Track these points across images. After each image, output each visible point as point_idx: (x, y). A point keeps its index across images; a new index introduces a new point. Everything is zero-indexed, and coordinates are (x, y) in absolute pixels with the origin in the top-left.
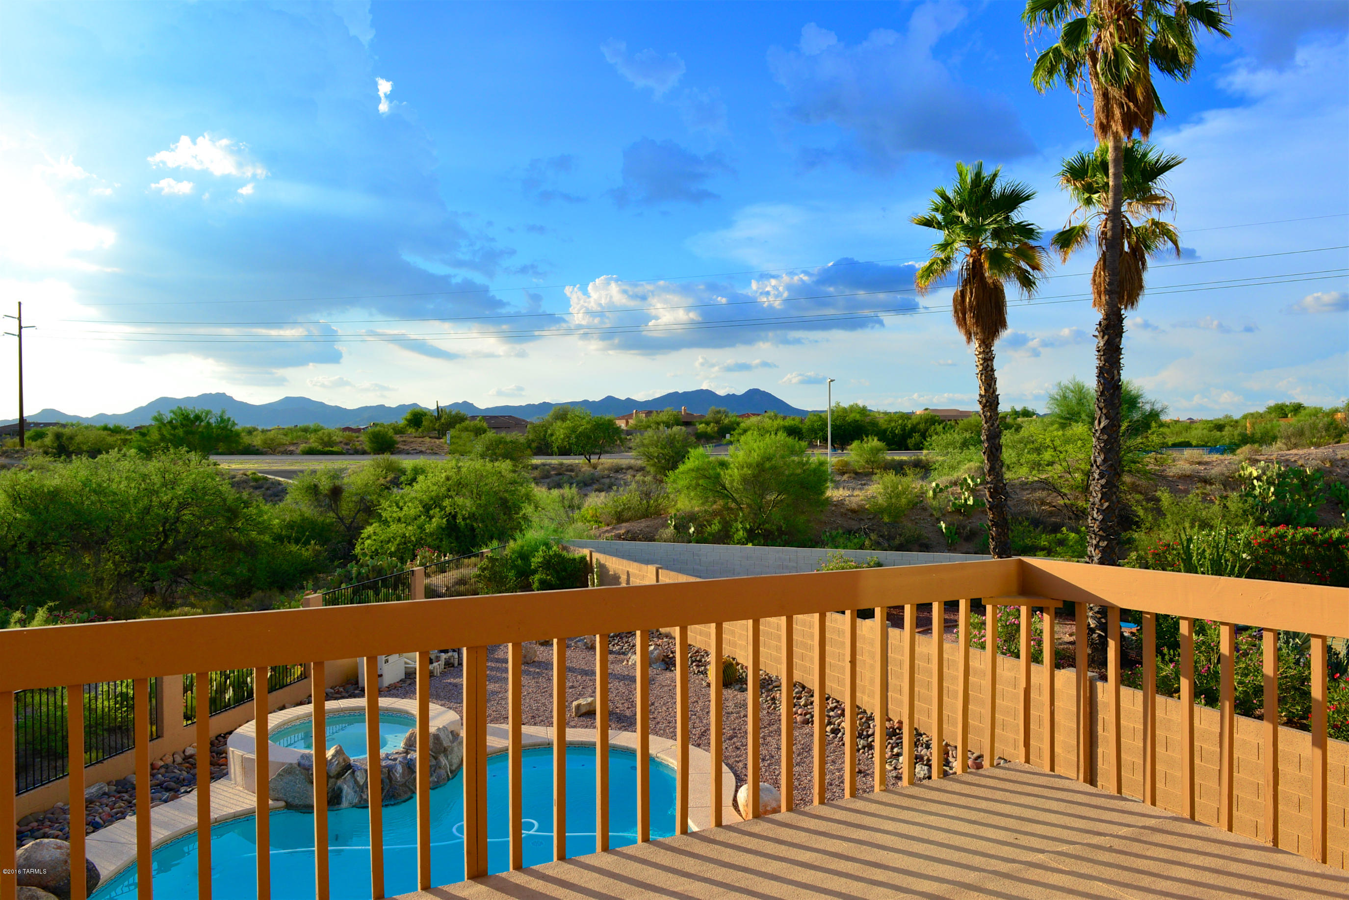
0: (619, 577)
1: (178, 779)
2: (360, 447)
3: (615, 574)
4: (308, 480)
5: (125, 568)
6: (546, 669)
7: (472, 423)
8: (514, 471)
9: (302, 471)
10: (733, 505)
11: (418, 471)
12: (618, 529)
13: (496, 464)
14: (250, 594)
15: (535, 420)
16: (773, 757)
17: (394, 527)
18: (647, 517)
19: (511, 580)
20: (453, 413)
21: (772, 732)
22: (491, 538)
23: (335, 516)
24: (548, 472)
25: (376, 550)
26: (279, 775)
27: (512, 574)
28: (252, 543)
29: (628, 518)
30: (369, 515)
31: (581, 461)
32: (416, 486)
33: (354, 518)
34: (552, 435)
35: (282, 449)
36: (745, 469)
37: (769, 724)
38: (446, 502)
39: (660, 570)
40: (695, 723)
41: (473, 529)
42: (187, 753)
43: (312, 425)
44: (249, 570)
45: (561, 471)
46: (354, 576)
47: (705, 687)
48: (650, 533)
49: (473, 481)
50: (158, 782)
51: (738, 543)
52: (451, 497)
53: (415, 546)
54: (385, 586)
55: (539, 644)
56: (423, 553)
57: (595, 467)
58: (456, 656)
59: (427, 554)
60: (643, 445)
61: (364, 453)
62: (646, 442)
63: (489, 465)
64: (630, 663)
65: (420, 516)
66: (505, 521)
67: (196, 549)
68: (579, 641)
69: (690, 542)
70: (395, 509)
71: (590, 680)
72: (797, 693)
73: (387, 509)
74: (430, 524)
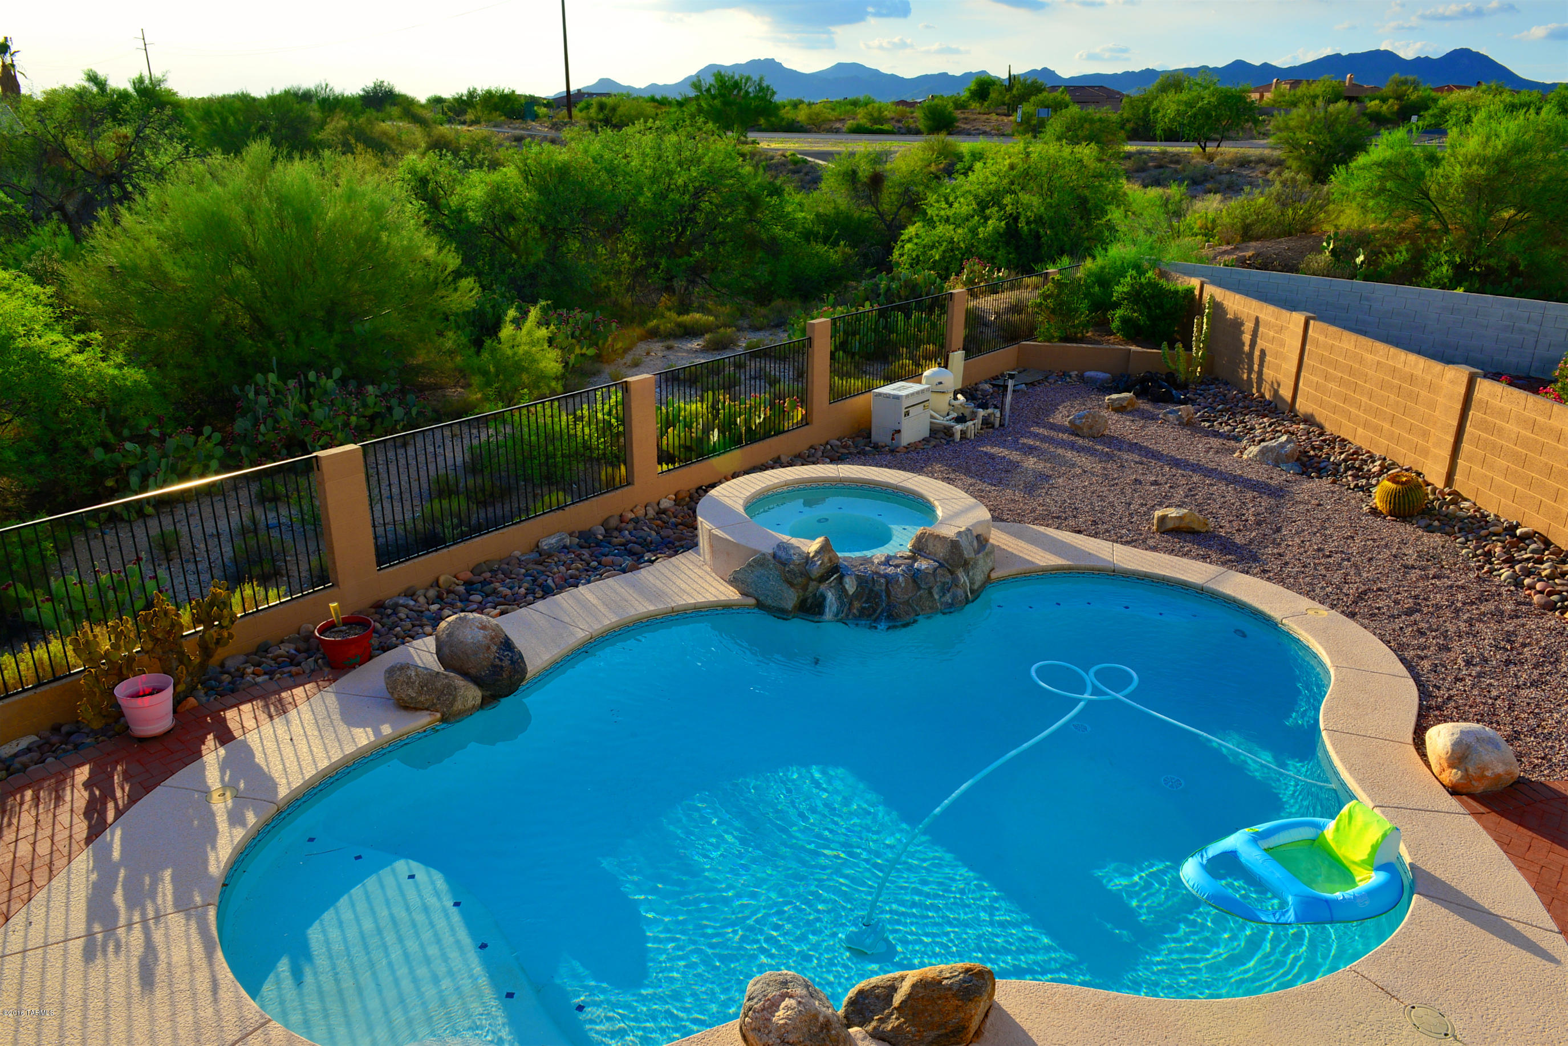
0: (1242, 324)
1: (645, 540)
2: (913, 125)
3: (1236, 318)
4: (846, 165)
5: (640, 262)
6: (1120, 450)
7: (1052, 95)
8: (1101, 160)
9: (839, 153)
10: (1433, 223)
11: (978, 156)
12: (1242, 250)
13: (1077, 149)
14: (770, 301)
15: (1133, 92)
16: (1486, 661)
17: (940, 229)
18: (1290, 234)
19: (1082, 314)
20: (1029, 82)
21: (1484, 614)
22: (1062, 252)
23: (874, 210)
24: (1145, 163)
25: (917, 256)
26: (749, 565)
27: (1084, 306)
28: (774, 239)
29: (1260, 234)
30: (914, 211)
31: (1192, 150)
32: (972, 177)
33: (896, 214)
34: (1156, 111)
35: (828, 127)
36: (1474, 167)
37: (1479, 599)
38: (1008, 199)
39: (1312, 322)
40: (1347, 575)
41: (1038, 237)
42: (662, 506)
43: (862, 98)
44: (771, 273)
45: (1162, 163)
46: (882, 291)
47: (1366, 514)
48: (1293, 259)
49: (1044, 171)
50: (623, 540)
51: (1434, 285)
52: (1014, 192)
53: (963, 255)
54: (920, 308)
55: (1113, 410)
56: (972, 267)
57: (1211, 158)
58: (998, 415)
59: (977, 267)
60: (1287, 128)
61: (918, 132)
62: (1292, 123)
63: (1067, 150)
64: (1245, 457)
65: (973, 217)
66: (1081, 228)
67: (713, 244)
68: (1170, 412)
69: (1353, 277)
70: (944, 205)
71: (1183, 476)
72: (1533, 552)
73: (934, 206)
74: (985, 227)
